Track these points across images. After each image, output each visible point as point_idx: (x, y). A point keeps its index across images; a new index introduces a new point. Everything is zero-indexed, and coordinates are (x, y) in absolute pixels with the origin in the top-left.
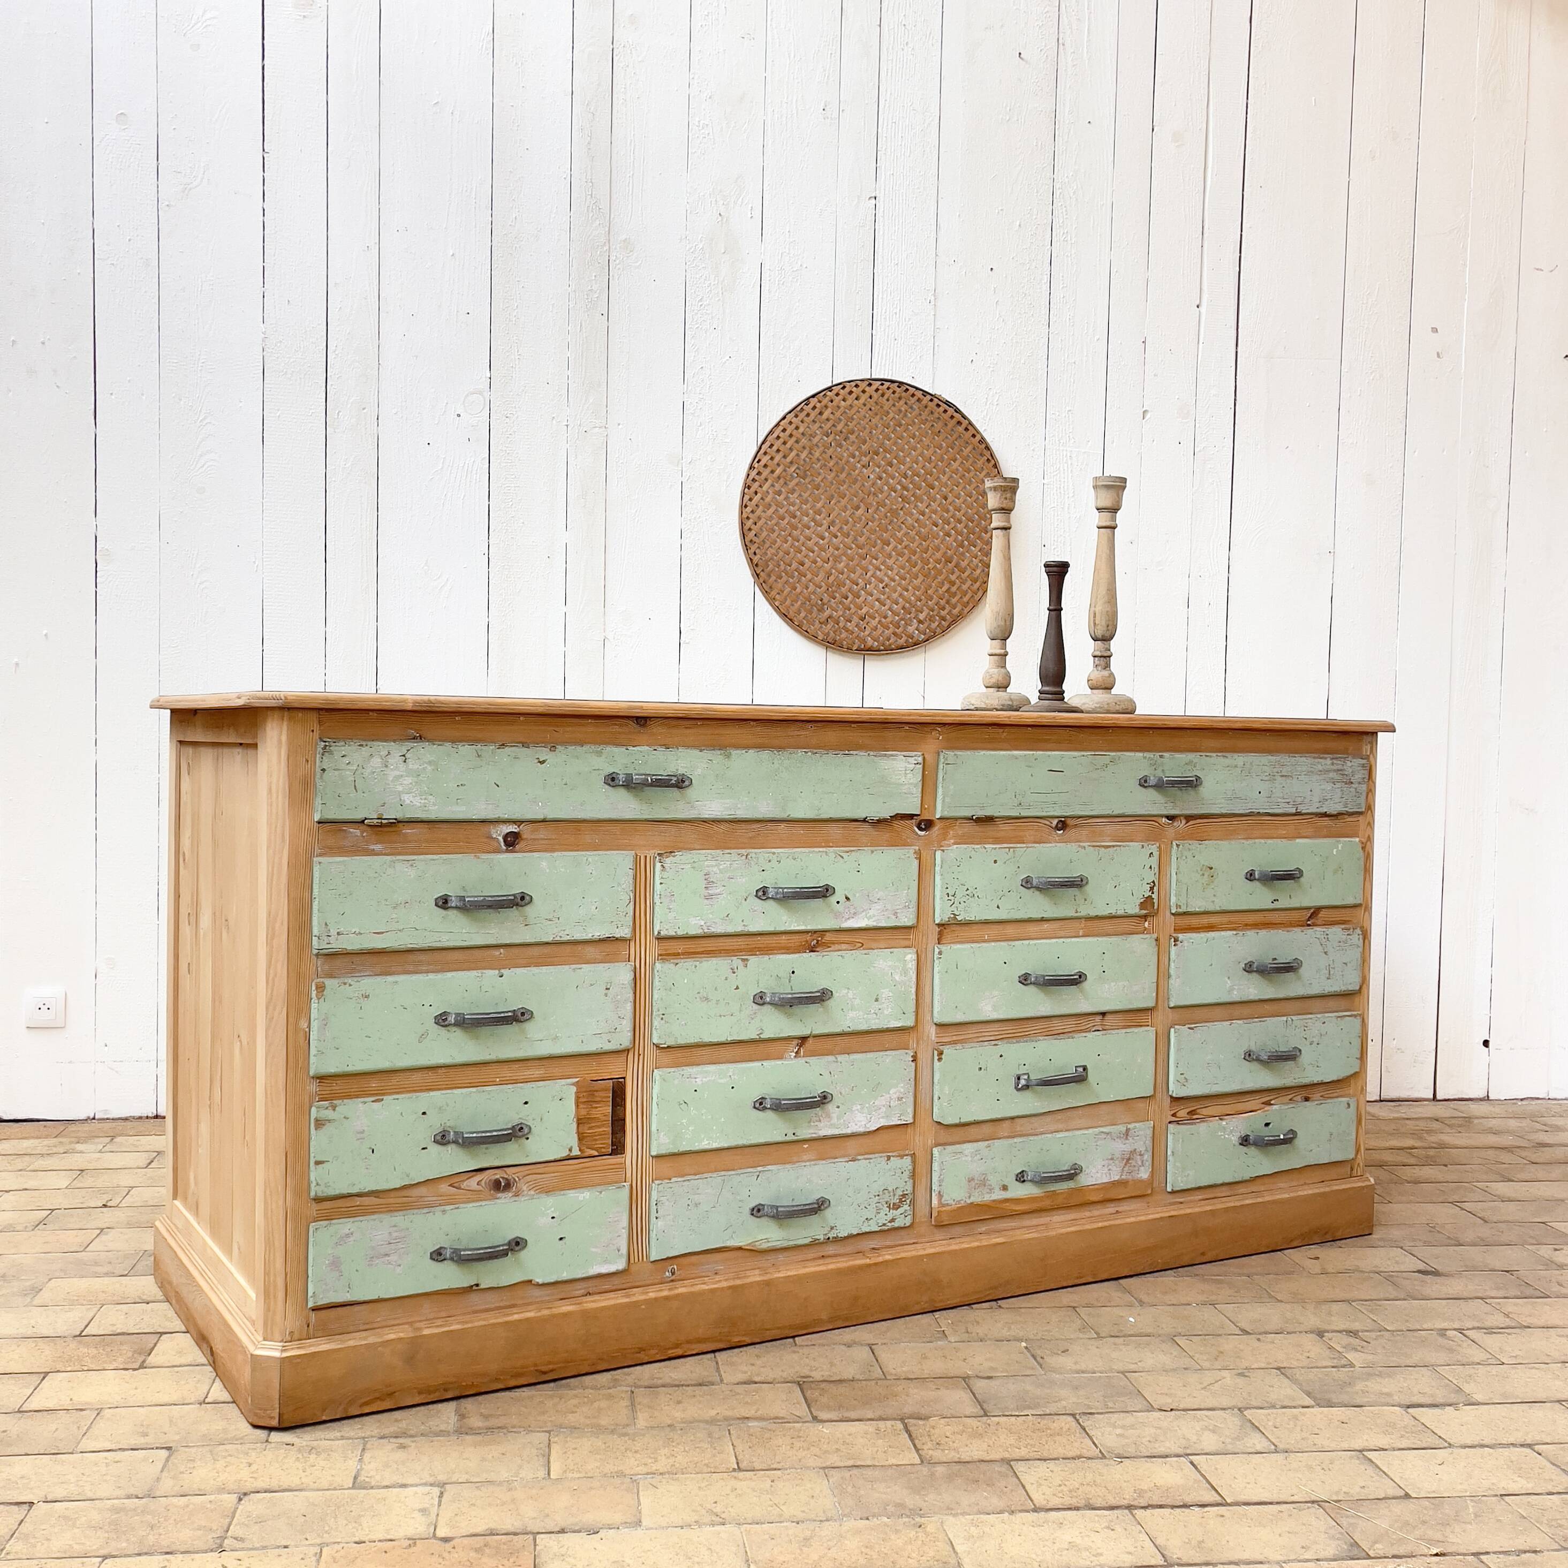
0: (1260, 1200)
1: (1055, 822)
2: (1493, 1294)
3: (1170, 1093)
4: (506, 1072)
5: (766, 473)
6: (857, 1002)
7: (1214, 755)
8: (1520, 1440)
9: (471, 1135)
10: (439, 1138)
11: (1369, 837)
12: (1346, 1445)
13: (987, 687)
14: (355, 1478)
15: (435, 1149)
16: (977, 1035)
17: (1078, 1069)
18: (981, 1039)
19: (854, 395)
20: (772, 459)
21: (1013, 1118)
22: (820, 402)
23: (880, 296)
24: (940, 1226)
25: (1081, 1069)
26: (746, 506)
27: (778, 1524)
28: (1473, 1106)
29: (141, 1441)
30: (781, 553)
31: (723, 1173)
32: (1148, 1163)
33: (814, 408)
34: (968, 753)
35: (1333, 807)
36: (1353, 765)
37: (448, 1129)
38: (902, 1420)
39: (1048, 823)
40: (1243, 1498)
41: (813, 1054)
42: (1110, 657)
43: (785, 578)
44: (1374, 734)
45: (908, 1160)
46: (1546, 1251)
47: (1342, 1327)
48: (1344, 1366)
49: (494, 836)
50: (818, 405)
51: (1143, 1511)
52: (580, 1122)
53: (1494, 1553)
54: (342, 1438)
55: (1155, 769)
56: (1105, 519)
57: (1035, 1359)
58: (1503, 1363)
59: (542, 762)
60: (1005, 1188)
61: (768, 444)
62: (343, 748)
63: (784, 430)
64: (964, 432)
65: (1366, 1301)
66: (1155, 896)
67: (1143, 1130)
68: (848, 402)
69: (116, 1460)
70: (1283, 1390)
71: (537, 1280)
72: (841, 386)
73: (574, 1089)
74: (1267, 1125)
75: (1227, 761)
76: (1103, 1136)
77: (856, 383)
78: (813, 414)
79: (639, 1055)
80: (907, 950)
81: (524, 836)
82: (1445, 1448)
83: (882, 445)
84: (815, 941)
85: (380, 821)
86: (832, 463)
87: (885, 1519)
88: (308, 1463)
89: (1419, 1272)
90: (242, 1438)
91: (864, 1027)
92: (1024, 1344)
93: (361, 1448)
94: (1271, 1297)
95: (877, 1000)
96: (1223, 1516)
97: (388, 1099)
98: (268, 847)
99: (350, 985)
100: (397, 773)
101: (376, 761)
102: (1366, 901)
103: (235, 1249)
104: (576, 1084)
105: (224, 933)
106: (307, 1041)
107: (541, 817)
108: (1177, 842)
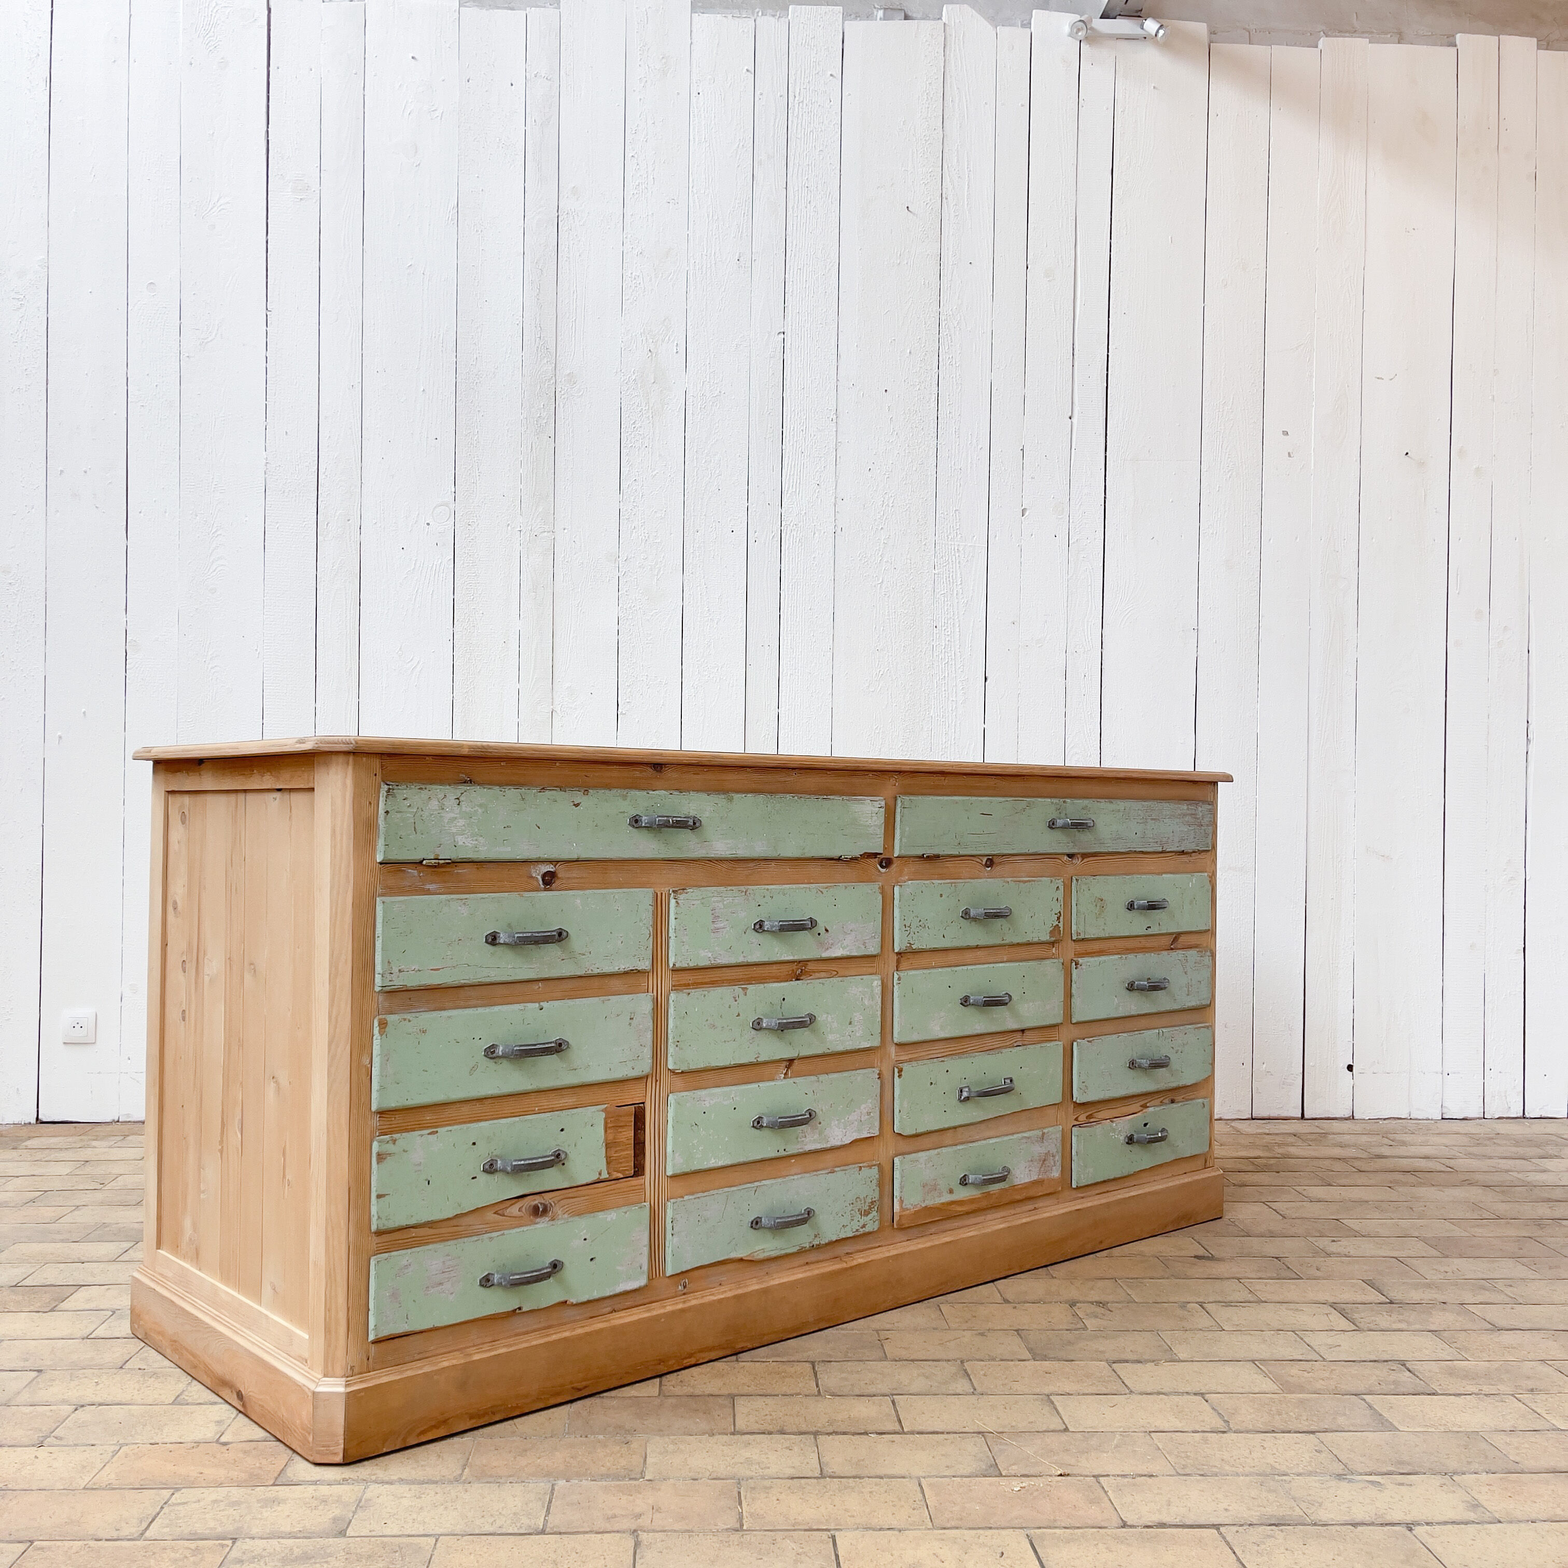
0: (1140, 1192)
1: (985, 860)
3: (1074, 1100)
4: (544, 1102)
6: (835, 1025)
7: (1103, 800)
9: (519, 1163)
10: (487, 1167)
11: (1213, 871)
15: (483, 1178)
16: (927, 1053)
17: (1006, 1081)
18: (930, 1057)
21: (955, 1128)
24: (902, 1229)
25: (1008, 1081)
31: (726, 1189)
32: (1059, 1164)
34: (920, 797)
35: (1188, 846)
36: (1202, 809)
37: (495, 1158)
39: (979, 860)
41: (799, 1074)
44: (1215, 783)
45: (875, 1170)
49: (534, 875)
52: (608, 1146)
55: (1060, 813)
59: (577, 805)
60: (951, 1191)
62: (405, 791)
66: (1061, 925)
67: (1055, 1133)
71: (571, 1301)
73: (603, 1115)
74: (1145, 1125)
75: (1113, 807)
76: (1024, 1141)
79: (657, 1081)
80: (873, 977)
81: (560, 875)
84: (800, 970)
85: (437, 861)
91: (840, 1048)
95: (850, 1023)
97: (442, 1131)
98: (332, 888)
99: (409, 1021)
100: (452, 815)
101: (434, 804)
102: (1212, 927)
103: (267, 1291)
104: (604, 1110)
105: (248, 977)
106: (369, 1077)
107: (575, 856)
108: (1075, 878)
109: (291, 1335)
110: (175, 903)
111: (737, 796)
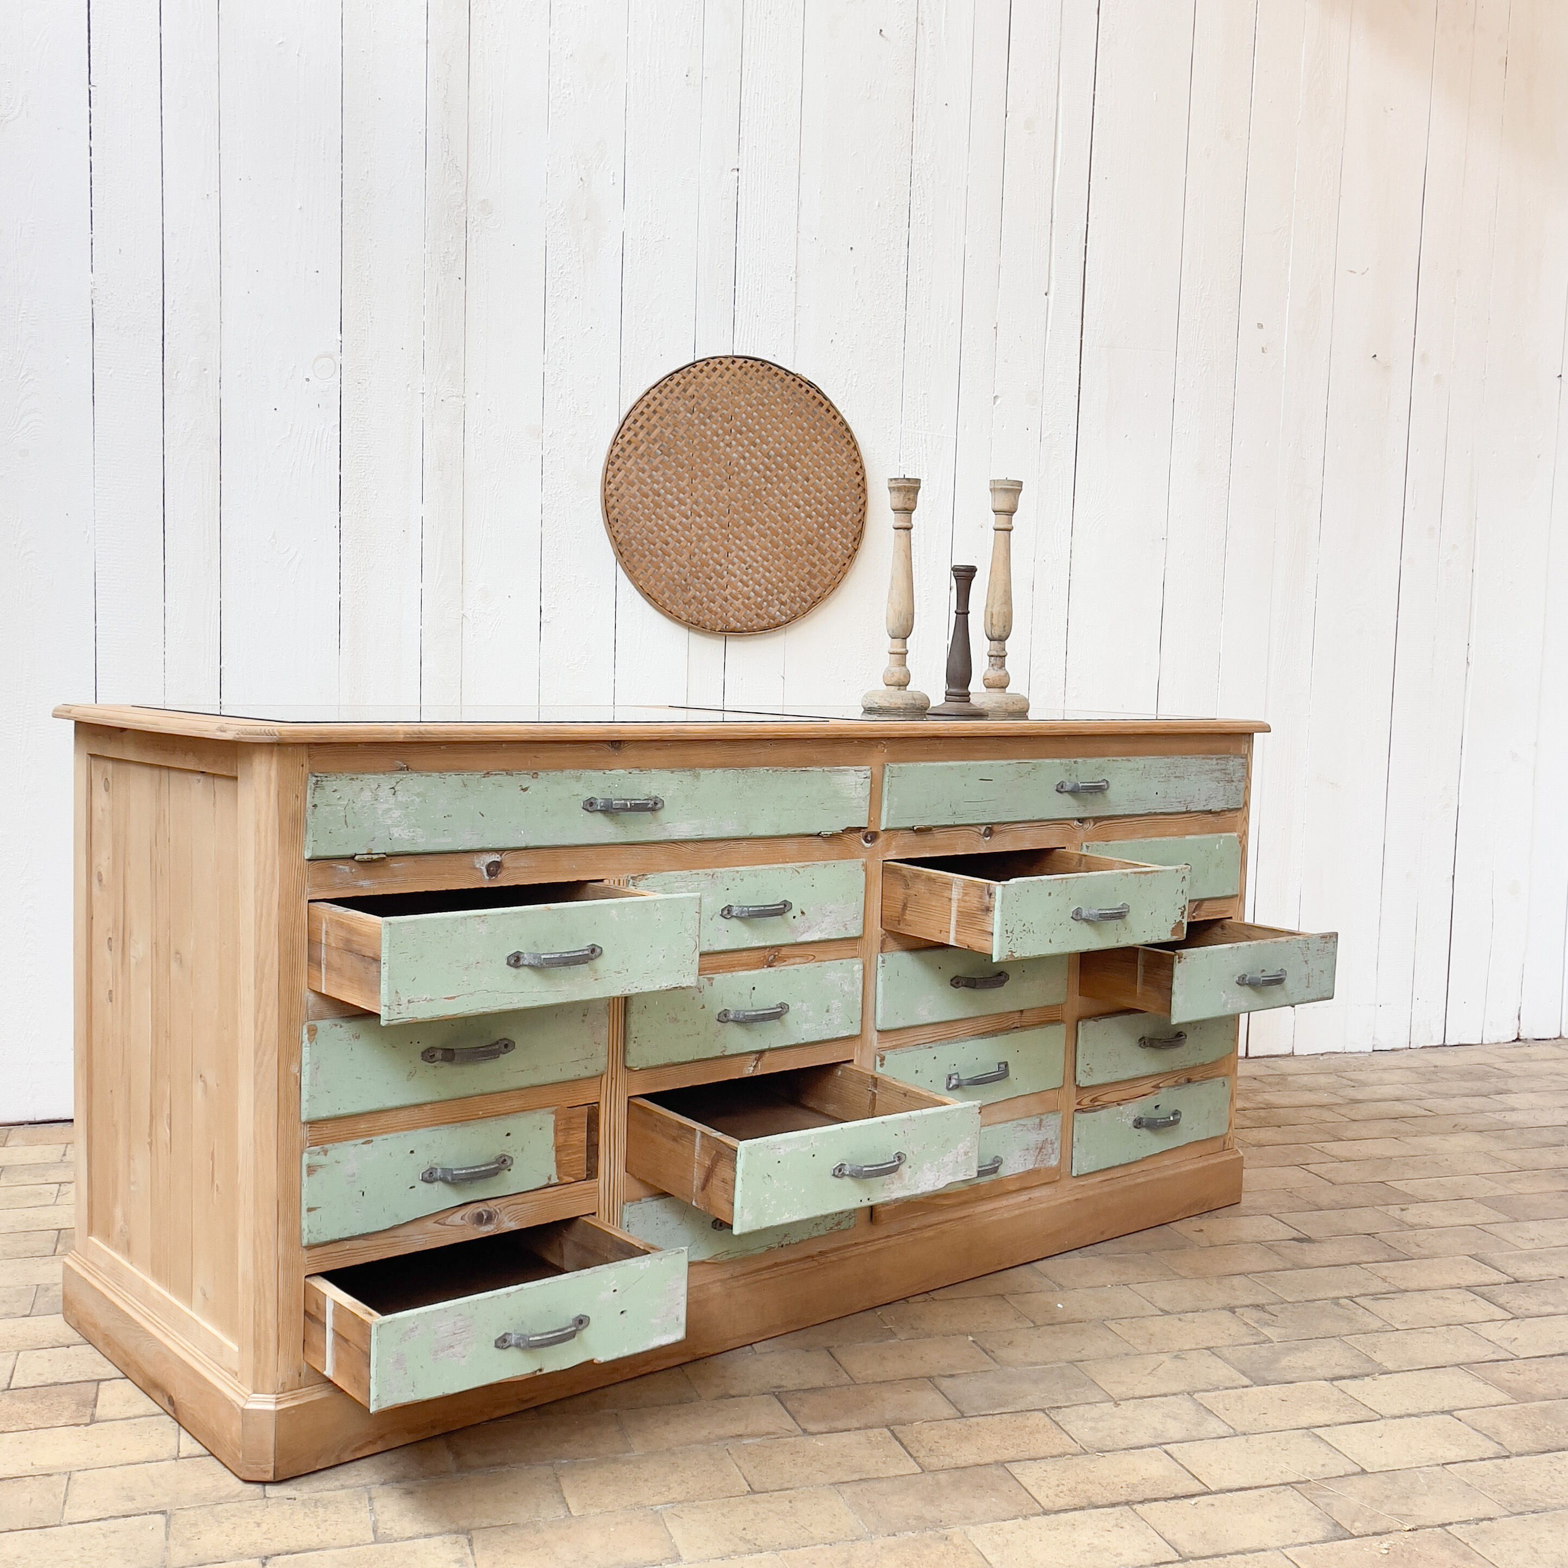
0: (1149, 1178)
1: (984, 828)
2: (1365, 1258)
3: (1077, 1083)
4: (490, 1105)
5: (629, 449)
6: (811, 1013)
7: (1119, 759)
8: (1439, 1408)
9: (461, 1172)
10: (426, 1176)
11: (1245, 832)
12: (1295, 1425)
13: (887, 685)
14: (375, 1531)
15: (422, 1187)
16: (913, 1039)
17: (1001, 1066)
18: (916, 1043)
19: (718, 373)
20: (636, 435)
22: (684, 378)
23: (743, 271)
24: (880, 1226)
25: (1003, 1067)
26: (610, 483)
27: (813, 1547)
28: (1281, 1062)
29: (129, 1507)
30: (645, 532)
32: (1057, 1152)
33: (678, 384)
34: (911, 764)
35: (1215, 806)
36: (1234, 764)
37: (435, 1167)
38: (887, 1427)
39: (977, 830)
40: (1225, 1485)
42: (1005, 656)
43: (649, 557)
44: (1250, 735)
46: (1394, 1211)
47: (1248, 1302)
48: (1264, 1342)
49: (478, 866)
50: (682, 381)
51: (1140, 1505)
52: (558, 1150)
53: (1457, 1523)
54: (343, 1487)
55: (1070, 775)
56: (1002, 521)
57: (987, 1353)
58: (1398, 1330)
59: (525, 790)
61: (631, 419)
62: (334, 783)
63: (648, 406)
64: (826, 413)
65: (1259, 1272)
67: (1053, 1121)
68: (712, 379)
69: (112, 1530)
70: (1221, 1371)
72: (705, 362)
73: (553, 1117)
74: (1157, 1107)
75: (1130, 765)
76: (1020, 1128)
77: (720, 360)
78: (677, 390)
79: (612, 1078)
80: (854, 961)
81: (506, 865)
82: (1379, 1420)
83: (746, 425)
84: (774, 956)
85: (370, 856)
86: (696, 442)
87: (910, 1533)
88: (319, 1518)
89: (1294, 1239)
90: (237, 1495)
91: (816, 1038)
92: (971, 1338)
93: (366, 1496)
94: (1175, 1274)
95: (828, 1011)
96: (1213, 1505)
97: (377, 1140)
98: (257, 887)
99: (341, 1027)
100: (386, 806)
101: (367, 795)
102: (1241, 891)
103: (197, 1295)
104: (555, 1113)
105: (174, 966)
106: (298, 1086)
107: (523, 844)
108: (1087, 843)
109: (221, 1346)
110: (100, 874)
111: (704, 773)
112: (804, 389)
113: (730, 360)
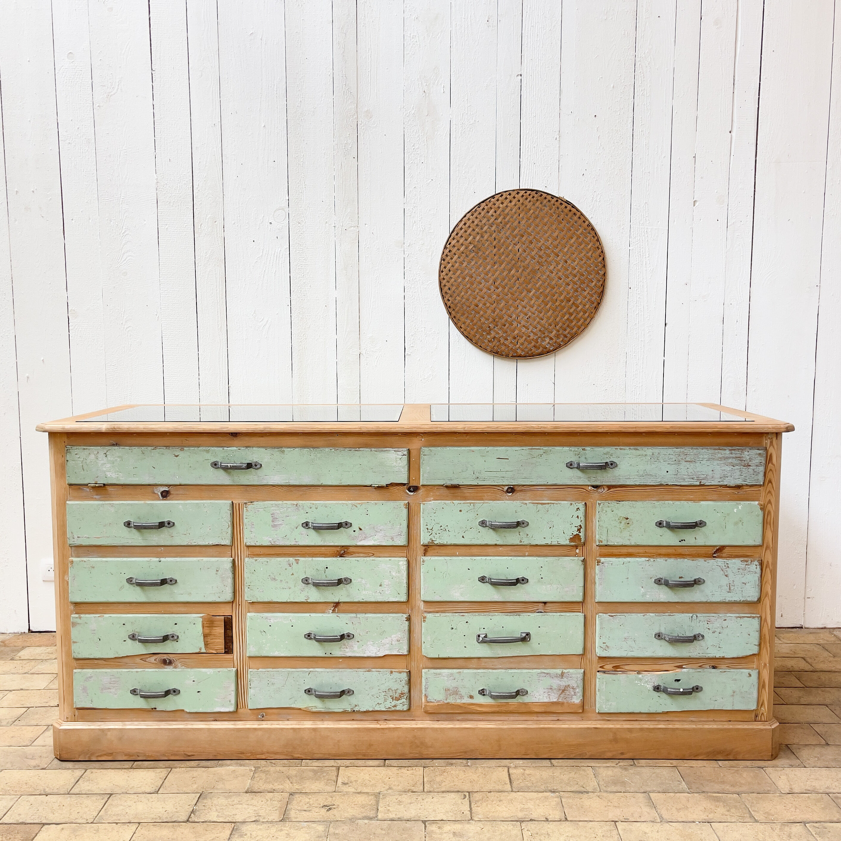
0: (670, 726)
1: (507, 487)
3: (597, 654)
4: (166, 609)
5: (454, 250)
6: (368, 586)
7: (627, 448)
10: (131, 637)
15: (129, 641)
16: (451, 609)
17: (523, 634)
18: (453, 611)
19: (508, 200)
20: (458, 241)
21: (479, 658)
22: (487, 205)
23: (525, 137)
24: (427, 713)
25: (525, 635)
26: (443, 271)
30: (464, 299)
31: (288, 669)
32: (580, 694)
33: (484, 209)
34: (439, 448)
35: (732, 482)
37: (135, 633)
39: (500, 489)
41: (344, 612)
43: (467, 315)
45: (404, 674)
49: (156, 492)
50: (486, 207)
52: (205, 636)
55: (579, 457)
59: (176, 456)
60: (471, 697)
61: (455, 233)
62: (76, 450)
63: (465, 224)
64: (578, 220)
66: (582, 534)
67: (575, 674)
71: (186, 710)
72: (500, 195)
73: (201, 620)
74: (676, 681)
75: (638, 452)
76: (544, 674)
77: (509, 192)
78: (483, 213)
79: (239, 605)
80: (401, 559)
81: (172, 493)
84: (343, 551)
85: (96, 485)
86: (495, 243)
91: (373, 600)
95: (381, 585)
97: (107, 616)
99: (85, 562)
100: (102, 462)
101: (92, 457)
106: (68, 586)
107: (178, 483)
108: (599, 502)
111: (287, 450)
112: (563, 206)
113: (516, 192)
